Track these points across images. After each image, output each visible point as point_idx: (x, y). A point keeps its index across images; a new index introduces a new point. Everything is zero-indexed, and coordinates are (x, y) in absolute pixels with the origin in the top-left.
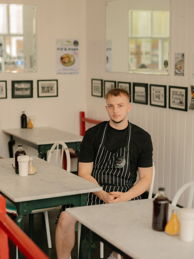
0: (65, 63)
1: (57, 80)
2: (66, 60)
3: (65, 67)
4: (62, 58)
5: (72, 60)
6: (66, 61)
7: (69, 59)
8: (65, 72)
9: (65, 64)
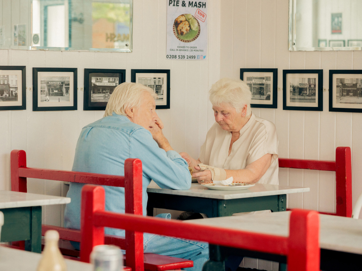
0: (182, 33)
1: (167, 72)
2: (184, 27)
3: (183, 44)
4: (177, 24)
5: (195, 27)
6: (184, 31)
7: (190, 26)
8: (183, 53)
9: (182, 37)
